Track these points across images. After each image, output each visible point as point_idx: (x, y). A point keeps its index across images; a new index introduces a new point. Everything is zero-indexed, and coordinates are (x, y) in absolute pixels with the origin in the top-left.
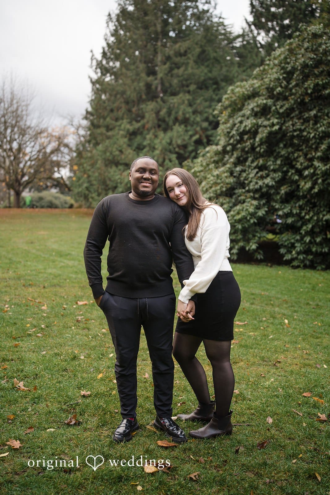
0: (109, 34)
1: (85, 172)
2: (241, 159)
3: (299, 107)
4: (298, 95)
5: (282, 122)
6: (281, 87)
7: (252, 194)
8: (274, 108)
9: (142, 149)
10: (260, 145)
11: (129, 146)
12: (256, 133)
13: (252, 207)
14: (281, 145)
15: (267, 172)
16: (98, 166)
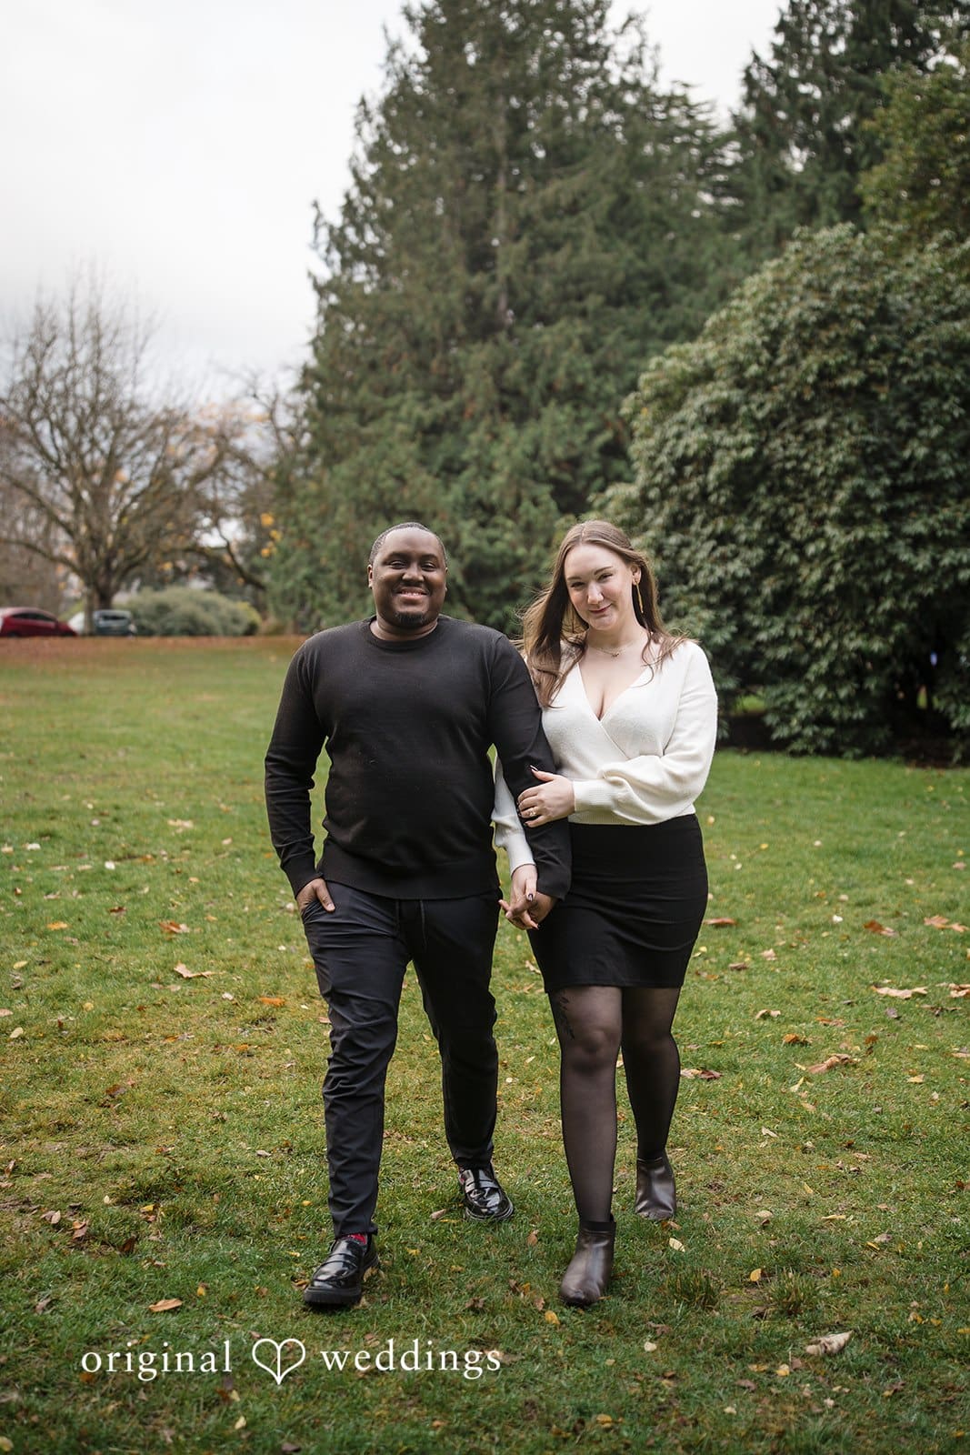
0: (363, 156)
1: (301, 535)
2: (681, 517)
3: (797, 407)
4: (791, 385)
5: (763, 439)
6: (760, 364)
7: (702, 596)
8: (744, 409)
9: (459, 472)
10: (717, 489)
11: (423, 463)
12: (709, 461)
13: (701, 625)
14: (762, 489)
15: (733, 547)
16: (338, 519)
